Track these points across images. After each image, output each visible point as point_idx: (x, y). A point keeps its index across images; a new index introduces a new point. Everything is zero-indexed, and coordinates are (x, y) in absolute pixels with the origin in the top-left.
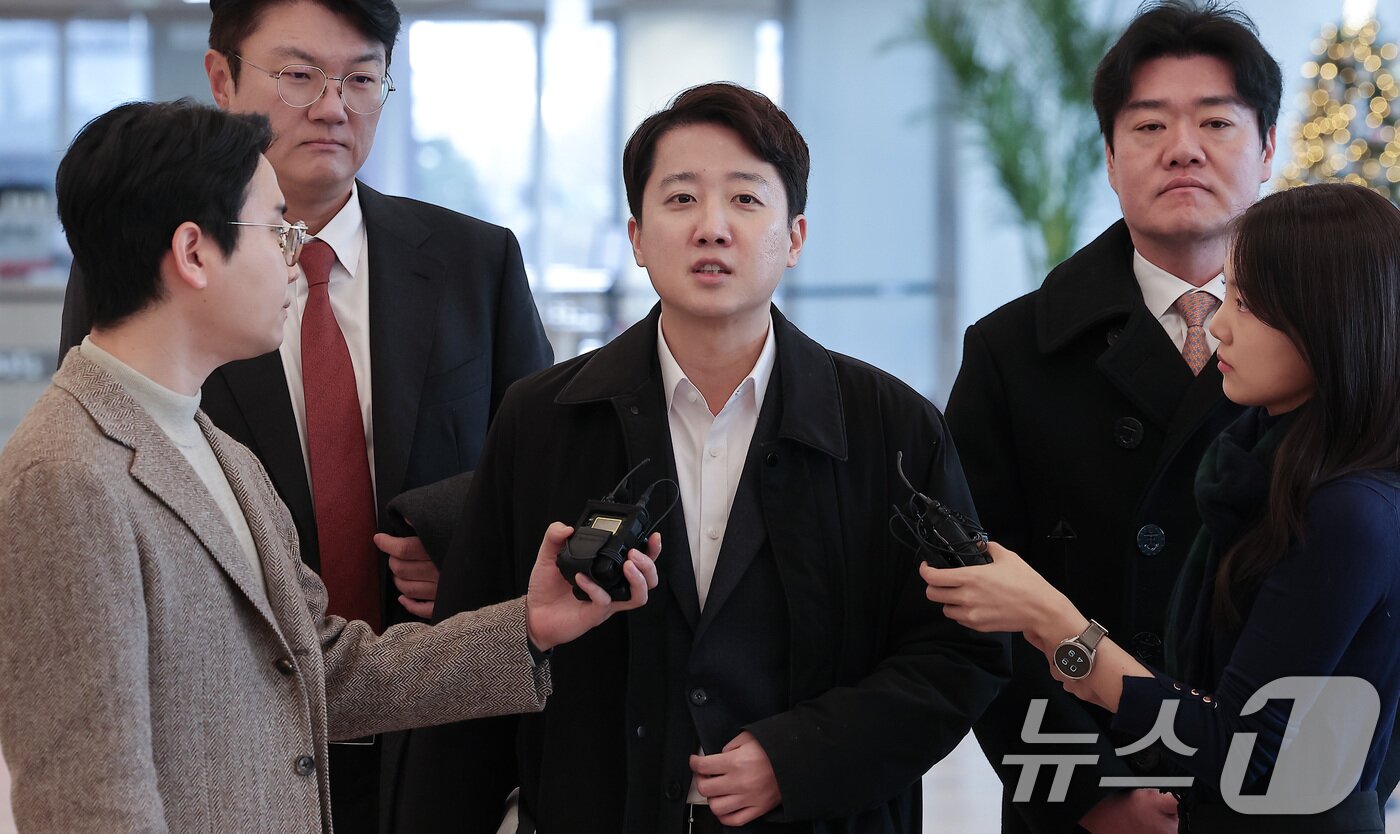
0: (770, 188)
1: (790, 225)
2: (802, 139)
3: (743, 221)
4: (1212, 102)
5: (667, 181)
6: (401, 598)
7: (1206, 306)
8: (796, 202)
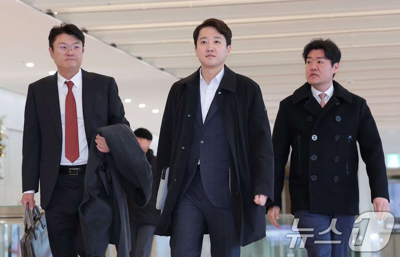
0: (223, 40)
1: (227, 47)
2: (230, 29)
3: (216, 46)
4: (320, 58)
5: (201, 39)
6: (97, 146)
7: (324, 96)
8: (229, 43)
